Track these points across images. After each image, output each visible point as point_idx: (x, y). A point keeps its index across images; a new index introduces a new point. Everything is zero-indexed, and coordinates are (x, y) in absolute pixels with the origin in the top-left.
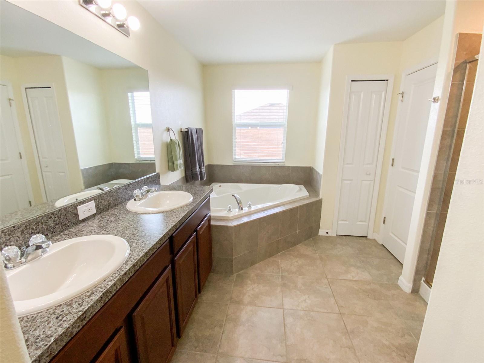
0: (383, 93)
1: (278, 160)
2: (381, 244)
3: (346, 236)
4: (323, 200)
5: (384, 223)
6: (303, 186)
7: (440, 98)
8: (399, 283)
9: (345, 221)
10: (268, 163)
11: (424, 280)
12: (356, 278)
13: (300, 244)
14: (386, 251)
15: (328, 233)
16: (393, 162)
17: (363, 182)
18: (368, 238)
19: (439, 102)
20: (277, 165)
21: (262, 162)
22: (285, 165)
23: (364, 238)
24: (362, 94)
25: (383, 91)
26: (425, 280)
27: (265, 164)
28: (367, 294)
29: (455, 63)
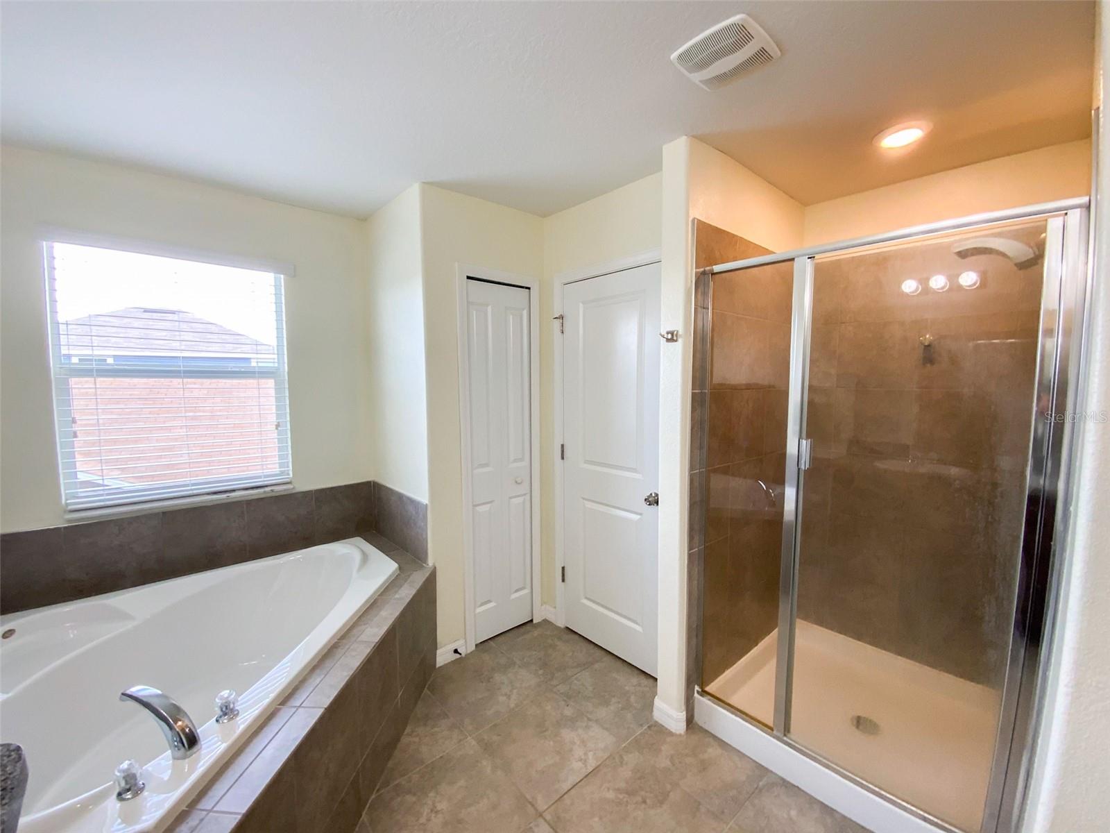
0: (525, 313)
1: (266, 476)
2: (562, 626)
3: (496, 639)
4: (437, 568)
5: (563, 580)
6: (359, 538)
7: (680, 333)
8: (657, 715)
9: (489, 601)
10: (234, 491)
11: (698, 692)
12: (592, 764)
13: (408, 730)
14: (582, 639)
15: (459, 650)
16: (563, 451)
17: (513, 500)
18: (535, 622)
19: (680, 340)
20: (268, 493)
21: (208, 494)
22: (294, 488)
23: (529, 624)
24: (489, 309)
25: (523, 309)
26: (700, 690)
27: (224, 496)
28: (639, 799)
29: (696, 273)
